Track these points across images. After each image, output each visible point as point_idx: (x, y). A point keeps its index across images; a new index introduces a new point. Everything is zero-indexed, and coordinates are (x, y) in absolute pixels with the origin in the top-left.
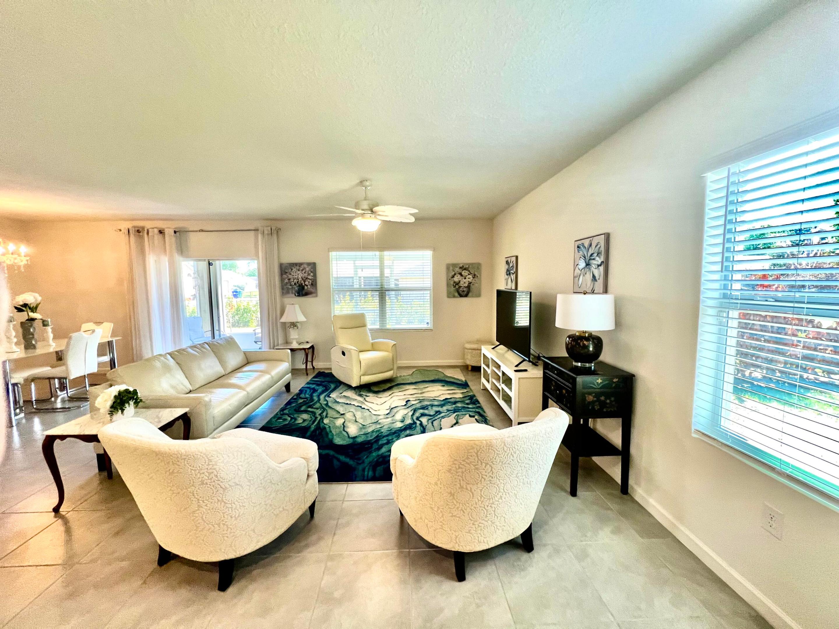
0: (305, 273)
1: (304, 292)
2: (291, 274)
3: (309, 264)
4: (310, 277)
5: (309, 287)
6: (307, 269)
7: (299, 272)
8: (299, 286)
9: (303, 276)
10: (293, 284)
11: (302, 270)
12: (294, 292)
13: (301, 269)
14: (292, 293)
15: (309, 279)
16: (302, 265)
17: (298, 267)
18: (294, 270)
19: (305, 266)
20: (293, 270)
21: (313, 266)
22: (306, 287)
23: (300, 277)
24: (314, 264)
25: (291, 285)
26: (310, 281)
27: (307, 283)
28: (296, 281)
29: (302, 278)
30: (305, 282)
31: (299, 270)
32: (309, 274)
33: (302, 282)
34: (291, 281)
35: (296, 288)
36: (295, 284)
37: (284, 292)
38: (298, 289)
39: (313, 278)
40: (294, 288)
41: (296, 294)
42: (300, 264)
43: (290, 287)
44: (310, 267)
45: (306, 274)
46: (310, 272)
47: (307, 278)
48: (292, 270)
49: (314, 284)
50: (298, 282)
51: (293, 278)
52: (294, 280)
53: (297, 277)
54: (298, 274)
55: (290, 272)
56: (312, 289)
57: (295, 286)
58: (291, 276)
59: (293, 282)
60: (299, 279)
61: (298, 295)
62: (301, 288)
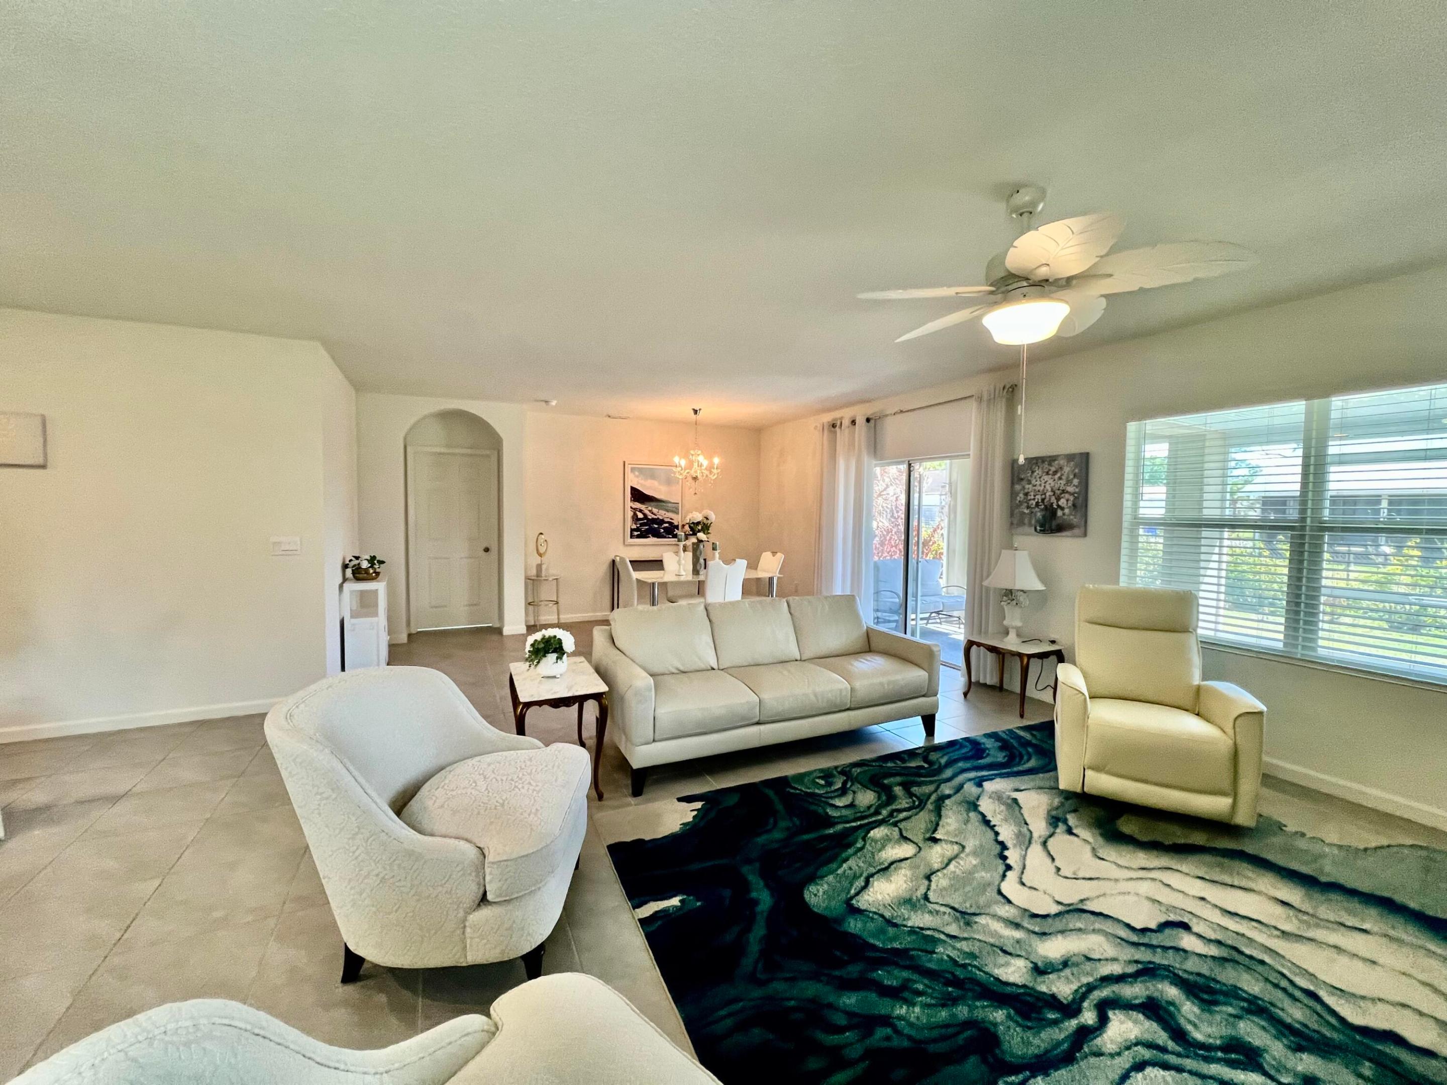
0: (1060, 478)
1: (1054, 524)
2: (1029, 482)
3: (1070, 457)
4: (1070, 489)
5: (1067, 511)
6: (1067, 469)
7: (1046, 478)
8: (1046, 508)
9: (1057, 486)
10: (1033, 506)
11: (1055, 473)
12: (1033, 522)
13: (1053, 469)
14: (1030, 525)
15: (1067, 492)
16: (1055, 460)
17: (1046, 465)
18: (1038, 472)
19: (1062, 462)
20: (1035, 474)
21: (1082, 459)
22: (1060, 513)
23: (1048, 487)
24: (1086, 456)
25: (1028, 507)
26: (1072, 498)
27: (1062, 502)
28: (1039, 497)
29: (1052, 491)
30: (1058, 499)
31: (1047, 473)
32: (1069, 482)
33: (1053, 500)
34: (1029, 498)
35: (1039, 514)
36: (1037, 504)
37: (1015, 522)
38: (1044, 516)
39: (1077, 490)
40: (1035, 515)
41: (1038, 528)
42: (1052, 459)
43: (1026, 511)
44: (1074, 464)
45: (1063, 482)
46: (1071, 477)
47: (1064, 492)
48: (1033, 472)
49: (1081, 504)
50: (1043, 500)
51: (1035, 490)
52: (1035, 496)
53: (1042, 488)
54: (1045, 483)
55: (1029, 478)
56: (1072, 517)
57: (1037, 509)
58: (1030, 486)
59: (1034, 499)
60: (1045, 494)
61: (1041, 530)
62: (1048, 514)
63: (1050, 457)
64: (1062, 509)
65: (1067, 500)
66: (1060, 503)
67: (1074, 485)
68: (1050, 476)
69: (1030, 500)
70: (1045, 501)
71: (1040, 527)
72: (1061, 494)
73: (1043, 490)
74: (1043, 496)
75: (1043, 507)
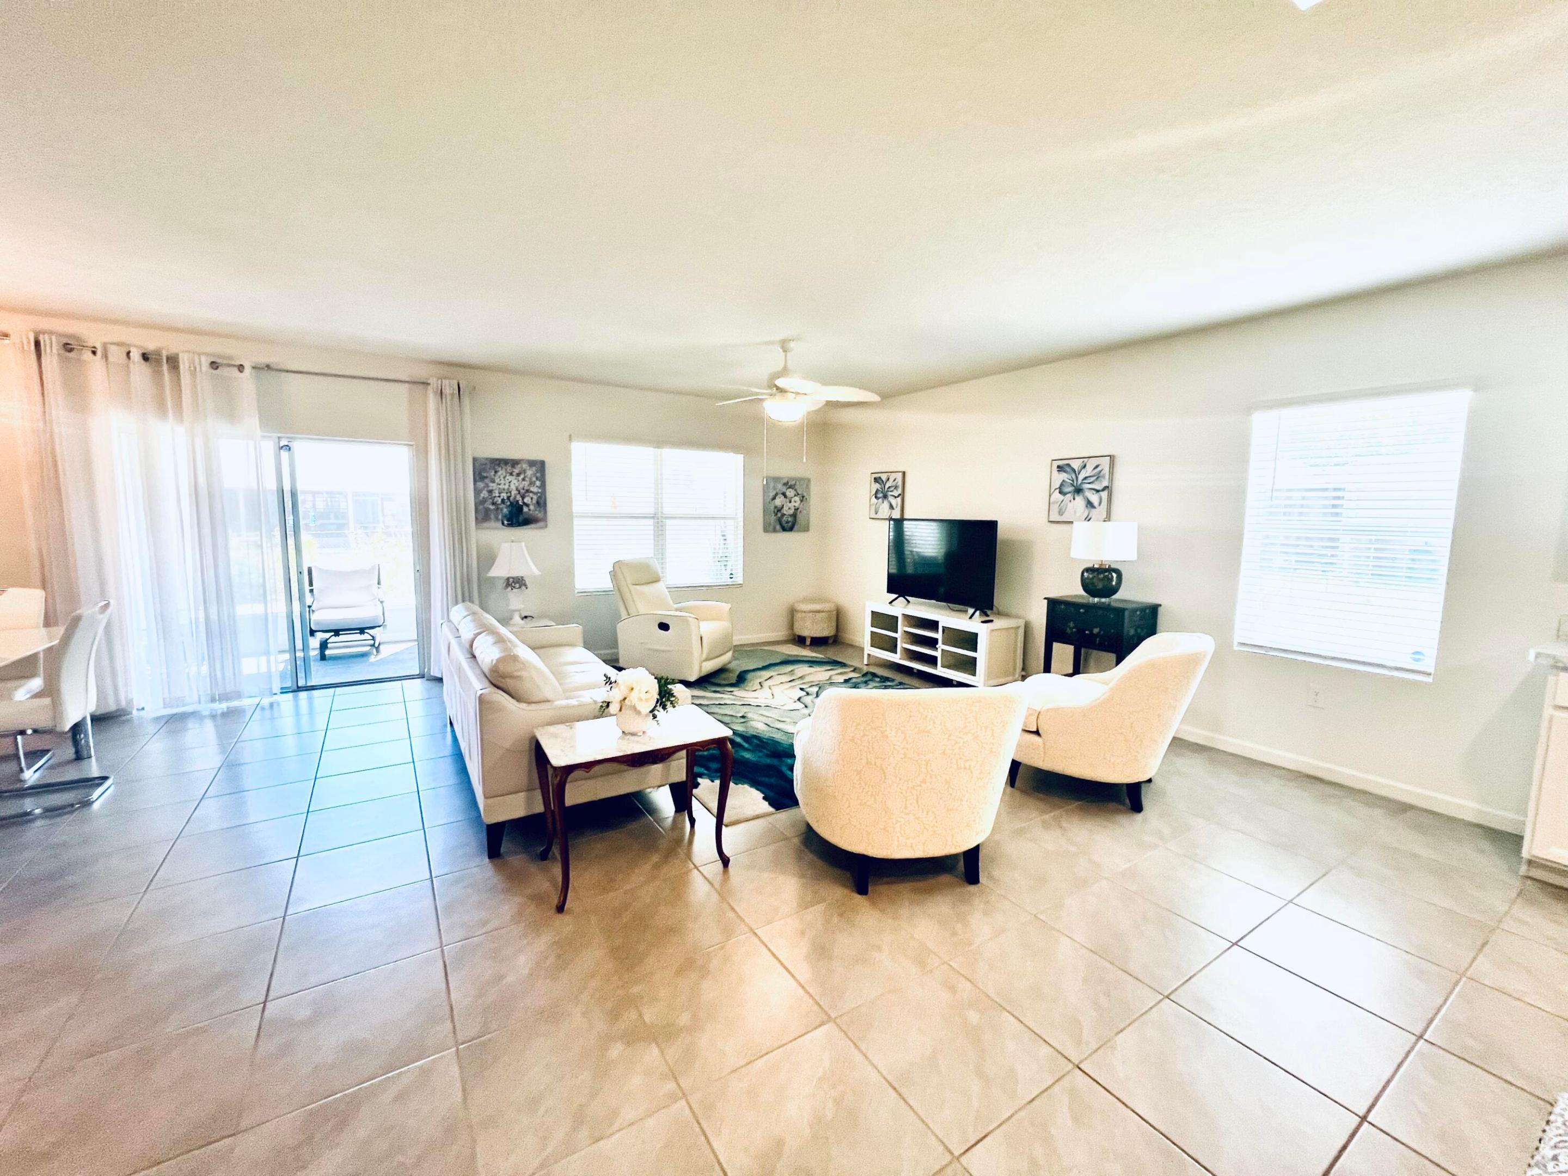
0: (524, 480)
1: (521, 519)
2: (493, 481)
3: (532, 463)
4: (534, 489)
5: (532, 507)
6: (529, 473)
7: (509, 478)
8: (512, 505)
9: (521, 486)
10: (499, 502)
11: (518, 475)
12: (500, 517)
13: (517, 471)
14: (497, 519)
15: (531, 492)
16: (517, 463)
17: (509, 468)
18: (501, 472)
19: (525, 466)
20: (499, 474)
21: (540, 466)
22: (525, 509)
23: (513, 487)
24: (542, 463)
25: (493, 504)
26: (535, 497)
27: (527, 500)
28: (504, 495)
29: (517, 489)
30: (523, 497)
31: (511, 474)
32: (532, 483)
33: (519, 498)
34: (494, 495)
35: (505, 510)
36: (503, 501)
37: (480, 517)
38: (510, 512)
39: (540, 491)
40: (502, 510)
41: (506, 522)
42: (514, 463)
43: (492, 507)
44: (534, 468)
45: (526, 483)
46: (534, 479)
47: (528, 491)
48: (496, 472)
49: (541, 503)
50: (509, 498)
51: (499, 489)
52: (500, 493)
53: (506, 487)
54: (510, 482)
55: (493, 477)
56: (537, 512)
57: (503, 506)
58: (494, 485)
59: (499, 497)
60: (510, 492)
61: (508, 524)
62: (514, 509)
63: (512, 460)
64: (527, 505)
65: (532, 499)
66: (526, 500)
67: (537, 486)
68: (514, 477)
69: (495, 497)
70: (511, 498)
71: (508, 521)
72: (525, 493)
73: (508, 489)
74: (509, 494)
75: (509, 503)
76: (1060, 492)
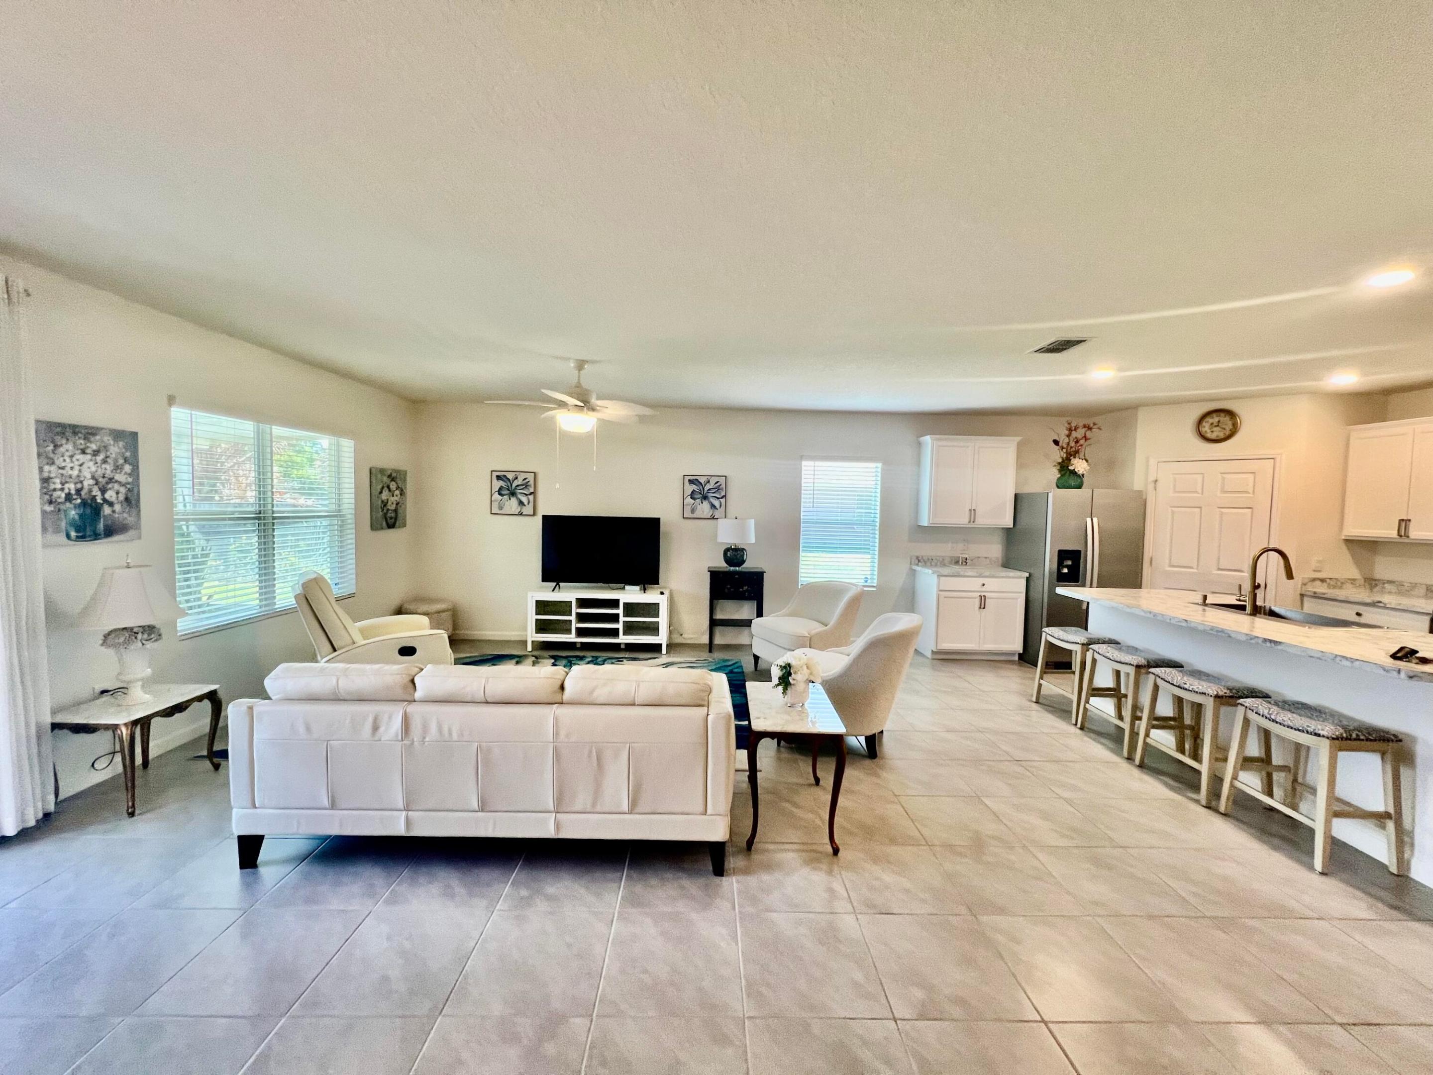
0: (104, 461)
1: (101, 526)
2: (53, 462)
3: (118, 435)
4: (121, 478)
5: (117, 507)
6: (114, 450)
7: (82, 458)
8: (84, 503)
9: (100, 472)
10: (62, 500)
11: (96, 453)
12: (63, 524)
13: (94, 447)
14: (57, 529)
15: (118, 482)
16: (94, 435)
17: (80, 440)
18: (67, 447)
19: (108, 440)
20: (62, 449)
21: (131, 439)
22: (107, 510)
23: (87, 473)
24: (134, 435)
25: (51, 502)
26: (123, 490)
27: (110, 495)
28: (71, 487)
29: (93, 478)
30: (103, 491)
31: (83, 452)
32: (117, 468)
33: (96, 492)
34: (52, 487)
35: (73, 513)
36: (68, 497)
38: (79, 516)
39: (130, 480)
40: (66, 513)
41: (73, 534)
42: (90, 432)
43: (49, 508)
44: (121, 444)
45: (109, 467)
46: (121, 461)
47: (111, 480)
48: (56, 446)
49: (131, 501)
50: (78, 491)
51: (62, 475)
52: (63, 484)
53: (75, 473)
54: (81, 465)
55: (52, 455)
56: (125, 515)
57: (68, 505)
58: (53, 468)
59: (62, 490)
60: (81, 482)
61: (77, 537)
62: (88, 511)
63: (86, 427)
64: (111, 504)
65: (117, 493)
66: (107, 496)
67: (126, 473)
68: (89, 457)
69: (55, 490)
70: (83, 493)
71: (77, 531)
72: (107, 483)
73: (78, 476)
74: (79, 486)
75: (79, 501)
76: (691, 498)
